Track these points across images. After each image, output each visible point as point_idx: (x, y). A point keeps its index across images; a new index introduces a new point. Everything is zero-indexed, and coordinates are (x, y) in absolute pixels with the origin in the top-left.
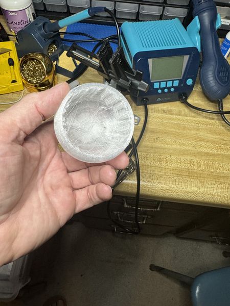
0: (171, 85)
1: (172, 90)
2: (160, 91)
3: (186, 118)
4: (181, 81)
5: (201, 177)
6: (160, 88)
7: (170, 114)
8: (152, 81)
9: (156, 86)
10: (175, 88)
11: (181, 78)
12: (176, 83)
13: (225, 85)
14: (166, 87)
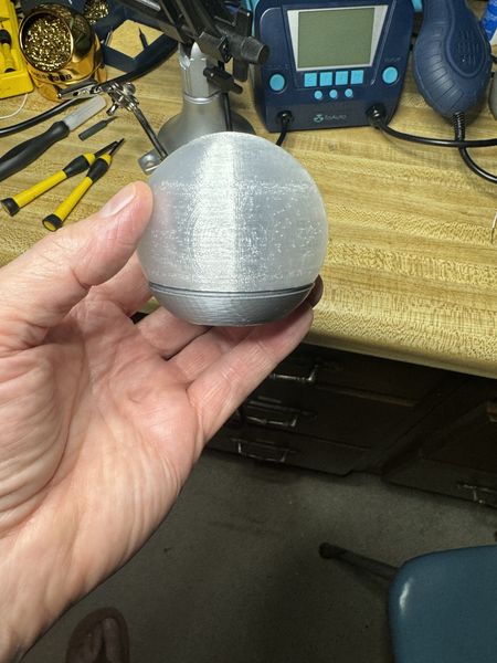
0: (345, 82)
1: (349, 93)
2: (318, 95)
3: (381, 163)
4: (368, 73)
5: (397, 289)
6: (318, 87)
7: (344, 153)
8: (298, 70)
9: (310, 81)
10: (355, 88)
11: (370, 65)
12: (358, 78)
13: (471, 75)
14: (334, 86)
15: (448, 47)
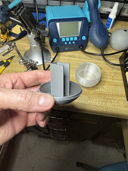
0: (72, 40)
1: (74, 42)
2: (66, 43)
3: (83, 60)
4: (78, 37)
5: (89, 94)
6: (66, 41)
7: (73, 57)
8: (60, 37)
9: (63, 40)
10: (75, 41)
11: (79, 36)
12: (76, 39)
13: (104, 38)
14: (70, 41)
15: (97, 31)
